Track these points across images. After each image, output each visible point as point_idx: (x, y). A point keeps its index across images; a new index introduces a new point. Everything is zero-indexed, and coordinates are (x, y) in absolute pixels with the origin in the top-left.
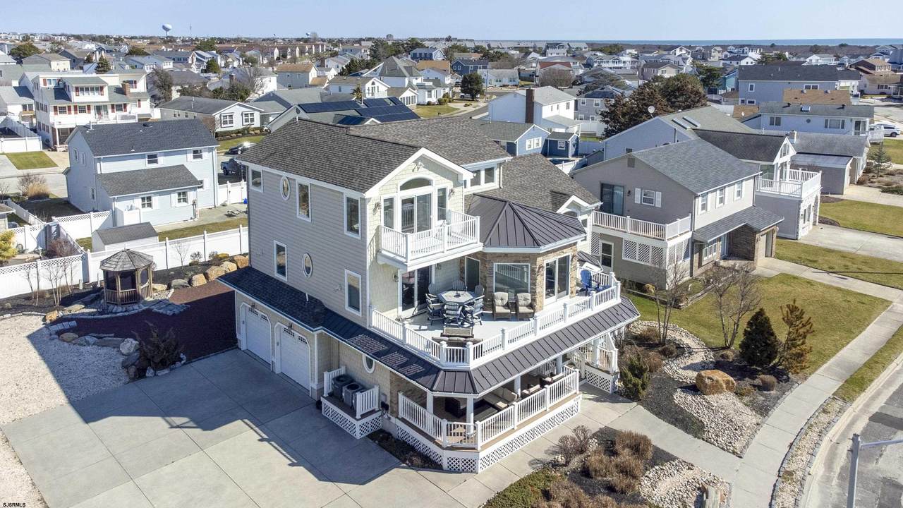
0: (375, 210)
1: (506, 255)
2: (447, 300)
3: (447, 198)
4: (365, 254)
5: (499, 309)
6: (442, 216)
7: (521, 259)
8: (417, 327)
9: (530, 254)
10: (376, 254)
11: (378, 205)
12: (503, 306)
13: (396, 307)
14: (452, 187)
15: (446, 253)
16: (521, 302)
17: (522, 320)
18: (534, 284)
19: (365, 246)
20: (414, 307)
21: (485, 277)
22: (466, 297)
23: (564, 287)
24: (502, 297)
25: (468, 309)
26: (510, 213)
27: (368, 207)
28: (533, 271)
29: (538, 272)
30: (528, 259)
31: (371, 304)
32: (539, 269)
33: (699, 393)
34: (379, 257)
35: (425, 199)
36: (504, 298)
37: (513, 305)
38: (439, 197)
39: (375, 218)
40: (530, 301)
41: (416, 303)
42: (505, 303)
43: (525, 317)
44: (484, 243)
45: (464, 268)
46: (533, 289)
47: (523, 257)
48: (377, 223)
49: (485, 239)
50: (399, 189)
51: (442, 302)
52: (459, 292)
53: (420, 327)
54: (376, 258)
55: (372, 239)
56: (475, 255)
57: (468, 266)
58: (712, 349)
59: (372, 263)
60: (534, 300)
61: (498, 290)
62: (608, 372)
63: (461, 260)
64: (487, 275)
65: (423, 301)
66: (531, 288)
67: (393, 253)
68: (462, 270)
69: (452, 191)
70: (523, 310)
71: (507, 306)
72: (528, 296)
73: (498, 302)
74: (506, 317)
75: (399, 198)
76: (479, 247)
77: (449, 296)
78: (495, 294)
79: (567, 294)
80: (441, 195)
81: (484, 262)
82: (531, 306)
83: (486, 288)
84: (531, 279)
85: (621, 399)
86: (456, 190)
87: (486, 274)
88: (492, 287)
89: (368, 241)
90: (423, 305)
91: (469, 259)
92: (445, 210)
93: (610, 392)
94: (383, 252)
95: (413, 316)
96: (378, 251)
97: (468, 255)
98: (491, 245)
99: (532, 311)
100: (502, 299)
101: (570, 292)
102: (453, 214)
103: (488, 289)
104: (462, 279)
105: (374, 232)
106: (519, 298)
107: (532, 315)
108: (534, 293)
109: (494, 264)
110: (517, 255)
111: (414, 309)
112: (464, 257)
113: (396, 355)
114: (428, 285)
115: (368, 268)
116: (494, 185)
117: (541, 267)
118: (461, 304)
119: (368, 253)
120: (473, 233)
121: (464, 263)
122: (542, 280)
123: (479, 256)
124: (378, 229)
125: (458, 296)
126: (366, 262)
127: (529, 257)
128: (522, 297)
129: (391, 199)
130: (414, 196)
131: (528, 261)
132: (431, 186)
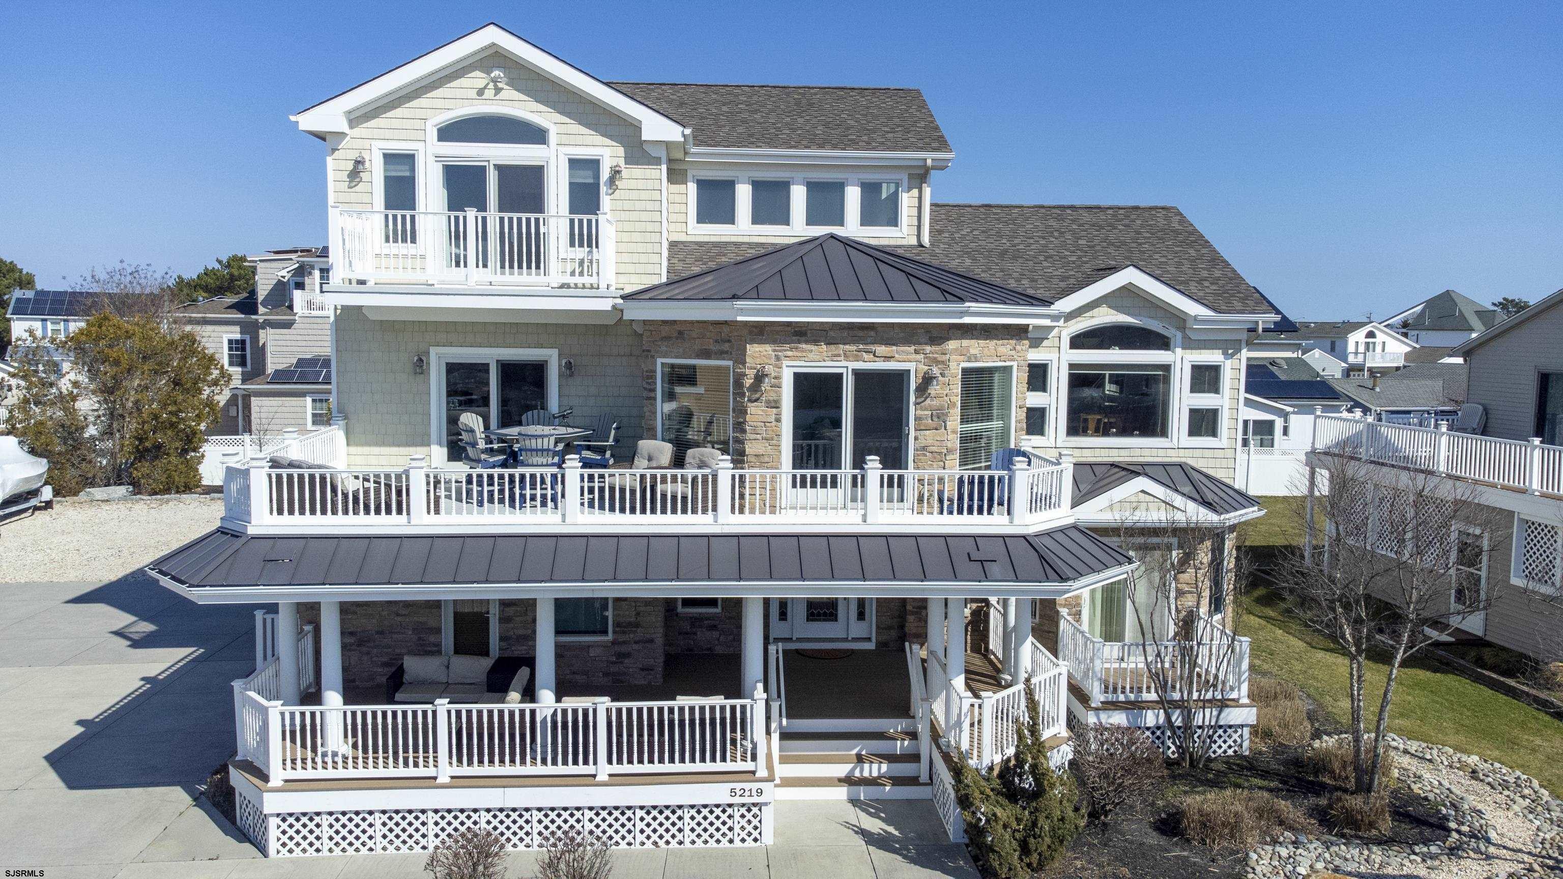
0: (353, 175)
3: (603, 189)
7: (712, 346)
14: (619, 163)
15: (475, 287)
18: (740, 426)
27: (330, 163)
28: (737, 382)
29: (755, 389)
30: (726, 347)
32: (757, 381)
39: (354, 197)
46: (739, 441)
47: (716, 341)
50: (433, 135)
66: (735, 441)
69: (616, 173)
75: (433, 159)
84: (734, 411)
86: (630, 171)
93: (954, 839)
108: (739, 454)
109: (660, 361)
110: (701, 332)
116: (897, 236)
117: (765, 375)
127: (729, 341)
128: (694, 458)
129: (409, 159)
130: (486, 164)
131: (727, 352)
132: (545, 146)
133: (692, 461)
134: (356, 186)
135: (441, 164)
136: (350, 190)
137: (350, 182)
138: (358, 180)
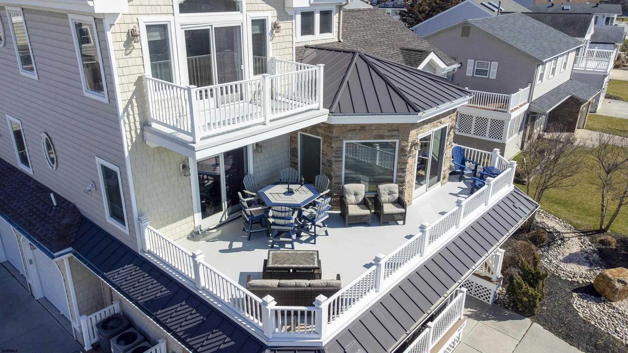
0: (128, 44)
1: (363, 127)
2: (273, 201)
3: (268, 37)
4: (119, 130)
5: (354, 210)
6: (261, 68)
7: (386, 134)
8: (225, 245)
9: (400, 125)
10: (142, 130)
11: (133, 36)
12: (358, 204)
13: (190, 213)
14: (275, 20)
15: (269, 125)
16: (384, 197)
17: (386, 223)
18: (402, 170)
19: (116, 114)
20: (222, 210)
21: (330, 162)
22: (302, 194)
23: (436, 170)
24: (356, 191)
25: (306, 213)
26: (363, 66)
27: (110, 36)
28: (402, 150)
29: (410, 151)
30: (396, 133)
31: (140, 215)
32: (411, 147)
33: (603, 298)
34: (147, 134)
35: (230, 36)
36: (359, 191)
37: (373, 202)
38: (254, 35)
39: (131, 62)
40: (397, 196)
41: (225, 205)
42: (361, 198)
43: (391, 219)
44: (330, 108)
45: (295, 150)
46: (401, 177)
47: (389, 131)
48: (136, 72)
49: (330, 103)
50: (177, 9)
51: (263, 204)
52: (291, 186)
53: (231, 245)
54: (142, 137)
55: (130, 102)
56: (314, 128)
57: (303, 146)
58: (586, 233)
59: (134, 145)
60: (401, 192)
61: (349, 180)
62: (489, 279)
63: (292, 136)
64: (333, 159)
65: (234, 201)
66: (398, 177)
67: (169, 126)
68: (293, 152)
69: (275, 26)
70: (389, 209)
71: (364, 204)
72: (394, 187)
73: (351, 198)
74: (363, 220)
75: (178, 27)
76: (322, 116)
77: (275, 194)
78: (347, 186)
79: (438, 180)
80: (258, 32)
81: (329, 139)
82: (400, 202)
83: (330, 177)
84: (399, 163)
85: (507, 313)
86: (282, 25)
87: (332, 157)
88: (341, 176)
89: (121, 106)
90: (236, 207)
91: (303, 137)
92: (266, 60)
93: (490, 303)
94: (155, 126)
95: (221, 225)
96: (145, 124)
97: (302, 130)
98: (340, 112)
99: (403, 210)
100: (356, 194)
101: (442, 176)
102: (278, 65)
103: (334, 180)
104: (294, 164)
105: (133, 88)
106: (382, 191)
107: (403, 216)
108: (401, 183)
109: (345, 142)
110: (379, 126)
111: (221, 213)
112: (296, 132)
113: (182, 308)
114: (243, 176)
115: (127, 154)
116: (331, 38)
117: (414, 144)
118: (295, 207)
119: (124, 129)
120: (313, 93)
121: (296, 143)
122: (413, 163)
123: (319, 130)
124: (140, 83)
125: (290, 192)
126: (122, 145)
127: (398, 130)
128: (385, 190)
129: (164, 28)
130: (210, 27)
131: (396, 136)
132: (239, 13)
133: (384, 192)
134: (130, 53)
135: (184, 30)
136: (126, 57)
137: (126, 50)
138: (132, 48)
